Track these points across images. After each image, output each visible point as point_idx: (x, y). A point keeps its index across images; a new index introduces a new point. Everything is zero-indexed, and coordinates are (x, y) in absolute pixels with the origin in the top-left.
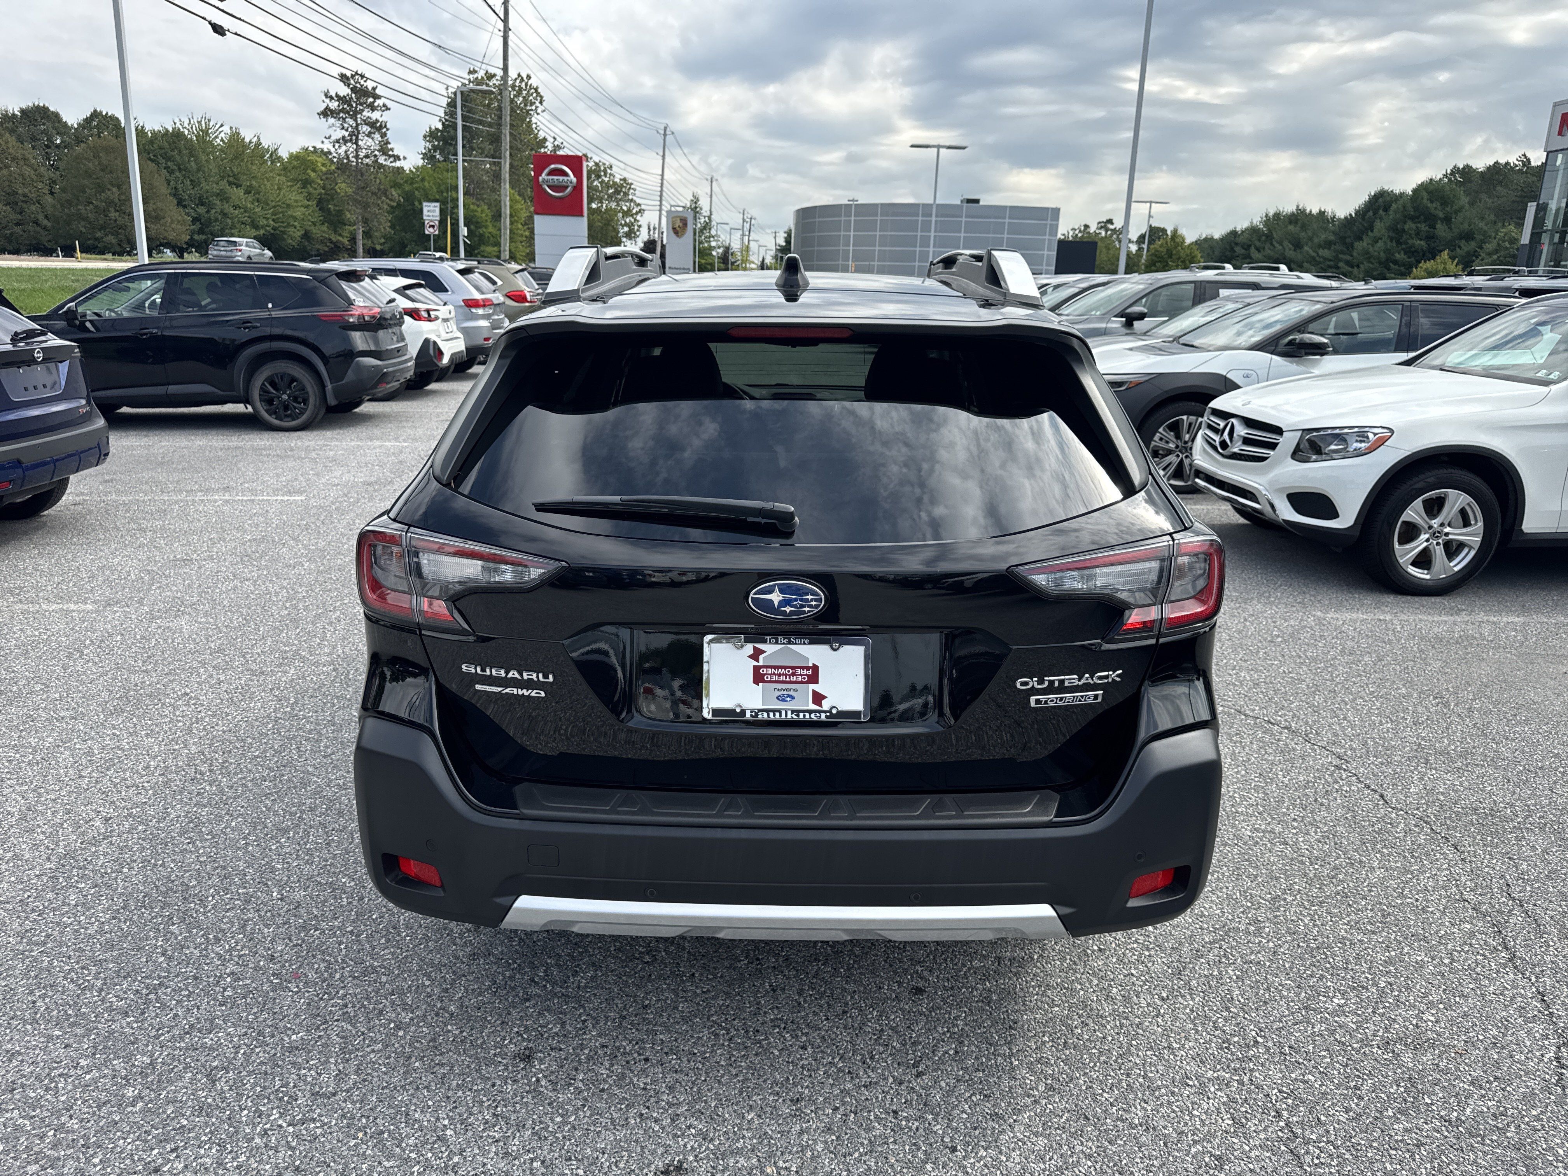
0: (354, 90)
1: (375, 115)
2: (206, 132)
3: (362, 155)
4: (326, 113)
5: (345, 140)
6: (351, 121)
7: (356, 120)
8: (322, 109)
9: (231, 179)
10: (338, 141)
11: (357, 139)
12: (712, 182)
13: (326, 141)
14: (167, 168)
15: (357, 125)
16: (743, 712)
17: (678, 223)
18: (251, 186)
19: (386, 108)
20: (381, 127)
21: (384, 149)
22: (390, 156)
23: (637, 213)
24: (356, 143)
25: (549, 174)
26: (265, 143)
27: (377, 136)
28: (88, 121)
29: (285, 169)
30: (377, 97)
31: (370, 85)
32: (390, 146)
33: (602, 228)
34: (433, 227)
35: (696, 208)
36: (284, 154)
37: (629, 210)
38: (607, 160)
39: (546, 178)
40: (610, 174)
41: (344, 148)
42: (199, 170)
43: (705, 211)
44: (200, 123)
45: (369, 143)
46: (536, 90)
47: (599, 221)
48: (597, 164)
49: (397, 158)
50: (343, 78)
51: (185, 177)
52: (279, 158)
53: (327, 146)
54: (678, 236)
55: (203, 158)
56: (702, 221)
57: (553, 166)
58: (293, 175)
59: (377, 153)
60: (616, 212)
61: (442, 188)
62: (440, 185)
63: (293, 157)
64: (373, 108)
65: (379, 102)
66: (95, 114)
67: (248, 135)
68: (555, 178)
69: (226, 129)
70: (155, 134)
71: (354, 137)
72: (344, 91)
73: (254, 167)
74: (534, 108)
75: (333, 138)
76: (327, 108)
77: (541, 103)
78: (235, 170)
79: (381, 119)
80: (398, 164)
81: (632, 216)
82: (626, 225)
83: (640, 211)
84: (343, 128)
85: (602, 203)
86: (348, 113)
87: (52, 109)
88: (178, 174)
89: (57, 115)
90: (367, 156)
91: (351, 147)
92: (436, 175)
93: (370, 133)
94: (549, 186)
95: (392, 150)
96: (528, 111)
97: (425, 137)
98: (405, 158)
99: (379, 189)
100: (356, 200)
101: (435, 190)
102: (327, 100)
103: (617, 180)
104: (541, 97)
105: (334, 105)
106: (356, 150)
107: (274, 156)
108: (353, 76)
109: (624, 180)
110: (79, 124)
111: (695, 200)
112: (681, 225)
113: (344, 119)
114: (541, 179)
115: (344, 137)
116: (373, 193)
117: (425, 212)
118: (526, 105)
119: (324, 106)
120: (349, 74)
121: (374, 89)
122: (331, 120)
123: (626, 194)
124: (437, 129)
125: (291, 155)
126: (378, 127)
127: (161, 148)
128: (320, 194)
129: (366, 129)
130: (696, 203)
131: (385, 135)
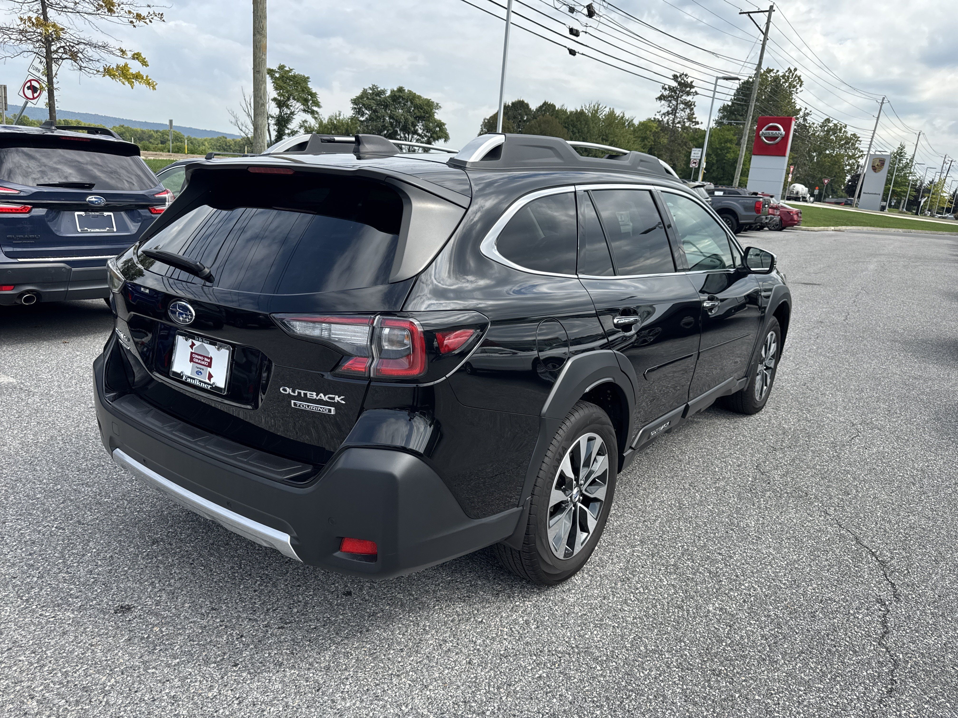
0: (680, 83)
1: (689, 98)
2: (596, 111)
3: (676, 121)
4: (661, 98)
5: (668, 113)
6: (674, 102)
7: (677, 101)
8: (659, 95)
9: (604, 137)
10: (664, 114)
11: (676, 113)
12: (919, 135)
13: (658, 114)
14: (573, 131)
15: (677, 104)
16: (182, 377)
17: (878, 163)
18: (613, 141)
19: (696, 93)
20: (691, 105)
21: (690, 118)
22: (693, 122)
23: (859, 157)
24: (675, 115)
25: (767, 129)
26: (627, 117)
27: (688, 111)
28: (541, 107)
29: (634, 131)
30: (692, 87)
31: (689, 80)
32: (694, 116)
33: (830, 167)
34: (695, 163)
35: (901, 153)
36: (636, 122)
37: (854, 155)
38: (844, 122)
39: (764, 132)
40: (845, 131)
41: (667, 118)
42: (588, 132)
43: (908, 156)
44: (594, 106)
45: (682, 114)
46: (799, 78)
47: (828, 162)
48: (835, 125)
49: (697, 123)
50: (675, 78)
51: (580, 136)
52: (633, 125)
53: (658, 117)
54: (875, 172)
55: (591, 125)
56: (904, 162)
57: (771, 124)
58: (639, 134)
59: (686, 120)
60: (843, 156)
61: (722, 141)
62: (721, 139)
63: (641, 124)
64: (688, 94)
65: (693, 90)
66: (545, 104)
67: (618, 112)
68: (771, 132)
69: (607, 110)
70: (571, 113)
71: (674, 112)
72: (674, 84)
73: (617, 130)
74: (795, 89)
75: (662, 112)
76: (662, 95)
77: (800, 86)
78: (607, 131)
79: (692, 100)
80: (697, 126)
81: (855, 159)
82: (849, 164)
83: (861, 156)
84: (669, 106)
85: (834, 150)
86: (673, 97)
87: (526, 102)
88: (577, 135)
89: (527, 105)
90: (679, 123)
91: (671, 117)
92: (720, 133)
93: (684, 108)
94: (765, 137)
95: (695, 118)
96: (790, 92)
97: (720, 110)
98: (702, 123)
99: (682, 142)
100: (668, 149)
101: (717, 142)
102: (663, 91)
103: (849, 135)
104: (802, 82)
105: (666, 93)
106: (674, 119)
107: (631, 124)
108: (680, 76)
109: (854, 135)
110: (536, 110)
111: (902, 148)
112: (879, 164)
113: (670, 101)
114: (761, 132)
115: (668, 112)
116: (679, 144)
117: (692, 154)
118: (790, 88)
119: (660, 94)
120: (678, 75)
121: (692, 82)
122: (663, 102)
123: (853, 144)
124: (728, 105)
125: (640, 123)
126: (689, 105)
127: (572, 121)
128: (651, 145)
129: (682, 106)
130: (902, 150)
131: (692, 109)
